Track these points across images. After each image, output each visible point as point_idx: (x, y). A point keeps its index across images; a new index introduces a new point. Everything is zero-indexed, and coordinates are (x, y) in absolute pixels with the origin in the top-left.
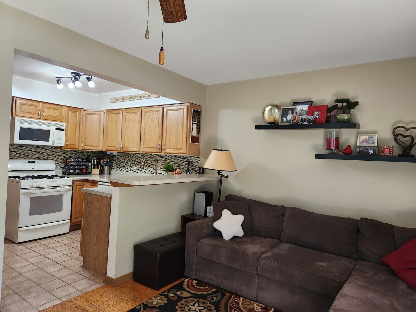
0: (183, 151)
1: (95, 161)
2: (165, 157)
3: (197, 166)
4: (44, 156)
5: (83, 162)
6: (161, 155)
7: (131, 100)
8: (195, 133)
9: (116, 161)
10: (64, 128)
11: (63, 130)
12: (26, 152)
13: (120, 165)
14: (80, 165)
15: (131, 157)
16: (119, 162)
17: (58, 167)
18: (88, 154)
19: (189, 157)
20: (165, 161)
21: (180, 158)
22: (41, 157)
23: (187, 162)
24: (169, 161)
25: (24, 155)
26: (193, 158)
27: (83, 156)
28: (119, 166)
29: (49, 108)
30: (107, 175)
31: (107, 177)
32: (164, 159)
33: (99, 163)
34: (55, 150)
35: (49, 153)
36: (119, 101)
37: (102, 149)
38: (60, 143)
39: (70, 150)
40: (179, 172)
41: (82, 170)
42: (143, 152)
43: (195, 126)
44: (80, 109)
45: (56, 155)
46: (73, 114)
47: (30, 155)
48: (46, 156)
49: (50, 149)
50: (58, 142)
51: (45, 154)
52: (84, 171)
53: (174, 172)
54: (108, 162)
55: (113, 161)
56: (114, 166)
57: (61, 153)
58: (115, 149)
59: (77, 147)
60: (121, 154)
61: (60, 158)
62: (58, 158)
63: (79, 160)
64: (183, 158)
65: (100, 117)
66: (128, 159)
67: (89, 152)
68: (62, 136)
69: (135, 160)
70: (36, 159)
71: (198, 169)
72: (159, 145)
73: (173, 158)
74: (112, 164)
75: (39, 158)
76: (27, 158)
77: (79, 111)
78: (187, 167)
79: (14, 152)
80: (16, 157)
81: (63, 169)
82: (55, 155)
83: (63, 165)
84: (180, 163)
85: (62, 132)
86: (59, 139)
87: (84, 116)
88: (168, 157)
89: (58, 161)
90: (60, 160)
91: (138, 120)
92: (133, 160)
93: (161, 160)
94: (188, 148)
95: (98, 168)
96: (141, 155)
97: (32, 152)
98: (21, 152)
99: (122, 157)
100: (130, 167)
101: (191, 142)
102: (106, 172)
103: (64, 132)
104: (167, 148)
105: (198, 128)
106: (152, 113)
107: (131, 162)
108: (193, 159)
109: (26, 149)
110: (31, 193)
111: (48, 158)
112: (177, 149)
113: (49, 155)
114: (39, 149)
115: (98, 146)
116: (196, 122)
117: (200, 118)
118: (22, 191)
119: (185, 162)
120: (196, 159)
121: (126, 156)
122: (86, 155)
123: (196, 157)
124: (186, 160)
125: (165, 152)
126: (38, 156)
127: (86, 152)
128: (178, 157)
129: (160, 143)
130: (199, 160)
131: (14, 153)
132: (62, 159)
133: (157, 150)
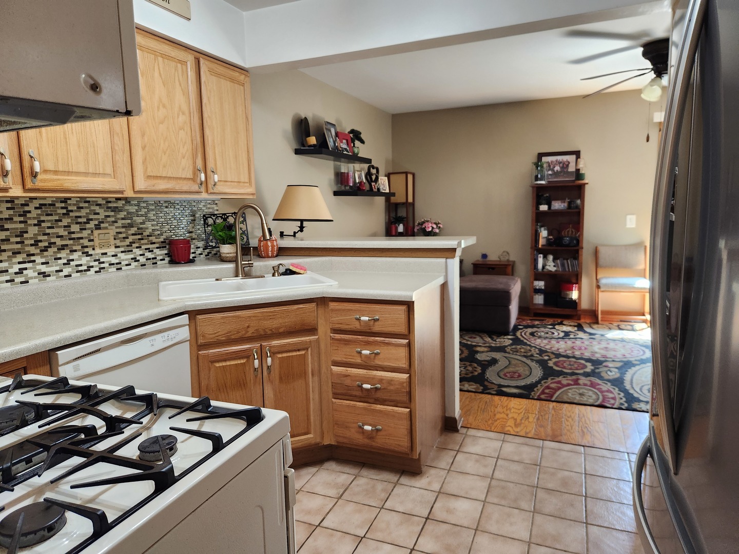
42: (141, 193)
72: (200, 170)
112: (239, 183)
129: (200, 165)
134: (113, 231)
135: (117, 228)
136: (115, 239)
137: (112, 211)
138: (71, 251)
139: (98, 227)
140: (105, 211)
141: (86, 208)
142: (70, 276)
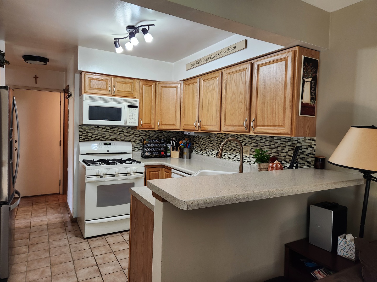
0: (285, 129)
1: (174, 142)
2: (257, 138)
3: (310, 154)
4: (121, 137)
5: (161, 143)
6: (250, 135)
7: (209, 61)
8: (307, 98)
9: (197, 142)
10: (137, 105)
11: (136, 107)
12: (103, 133)
13: (201, 148)
14: (158, 147)
15: (213, 137)
16: (199, 144)
17: (137, 149)
18: (169, 134)
19: (296, 139)
20: (257, 144)
21: (279, 140)
22: (118, 138)
23: (292, 148)
24: (261, 144)
25: (100, 137)
26: (303, 141)
27: (163, 137)
28: (199, 149)
29: (120, 83)
30: (187, 159)
31: (187, 161)
32: (254, 141)
33: (178, 144)
34: (132, 130)
35: (126, 134)
36: (196, 65)
37: (179, 129)
38: (133, 122)
39: (149, 130)
40: (279, 165)
41: (160, 152)
42: (224, 131)
43: (307, 87)
44: (155, 82)
45: (134, 135)
46: (148, 88)
47: (107, 136)
48: (124, 137)
49: (127, 129)
50: (131, 121)
51: (122, 135)
52: (163, 153)
53: (271, 165)
54: (187, 143)
55: (194, 142)
56: (194, 148)
57: (139, 133)
58: (192, 127)
59: (153, 127)
60: (200, 135)
61: (138, 139)
62: (136, 139)
63: (156, 141)
64: (284, 140)
65: (176, 90)
66: (209, 140)
67: (169, 132)
68: (135, 114)
69: (216, 141)
70: (113, 141)
71: (314, 159)
72: (246, 121)
73: (267, 140)
74: (193, 146)
75: (116, 140)
76: (104, 139)
77: (154, 84)
78: (292, 155)
79: (90, 133)
80: (93, 139)
81: (141, 151)
82: (132, 136)
83: (141, 147)
84: (280, 149)
85: (135, 109)
86: (132, 118)
87: (160, 89)
88: (261, 138)
89: (136, 142)
90: (138, 142)
91: (218, 87)
92: (215, 142)
93: (250, 142)
94: (294, 124)
95: (177, 150)
96: (225, 135)
97: (109, 133)
98: (97, 133)
99: (203, 137)
100: (211, 150)
101: (300, 114)
102: (185, 156)
103: (137, 109)
104: (259, 125)
105: (313, 89)
106: (235, 74)
107: (213, 144)
108: (303, 143)
109: (102, 130)
110: (97, 182)
111: (125, 140)
112: (274, 126)
113: (126, 136)
114: (116, 129)
115: (175, 125)
116: (310, 80)
117: (316, 72)
118: (87, 179)
119: (287, 147)
120: (309, 143)
121: (207, 136)
122: (166, 135)
123: (309, 140)
124: (289, 144)
125: (256, 131)
126: (114, 137)
127: (166, 131)
128: (276, 138)
129: (247, 118)
130: (315, 143)
131: (90, 135)
132: (140, 140)
133: (243, 129)
134: (250, 147)
135: (252, 146)
136: (250, 151)
137: (251, 139)
138: (236, 152)
139: (245, 145)
140: (248, 139)
141: (243, 137)
142: (235, 161)
